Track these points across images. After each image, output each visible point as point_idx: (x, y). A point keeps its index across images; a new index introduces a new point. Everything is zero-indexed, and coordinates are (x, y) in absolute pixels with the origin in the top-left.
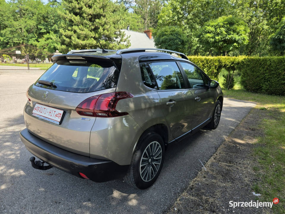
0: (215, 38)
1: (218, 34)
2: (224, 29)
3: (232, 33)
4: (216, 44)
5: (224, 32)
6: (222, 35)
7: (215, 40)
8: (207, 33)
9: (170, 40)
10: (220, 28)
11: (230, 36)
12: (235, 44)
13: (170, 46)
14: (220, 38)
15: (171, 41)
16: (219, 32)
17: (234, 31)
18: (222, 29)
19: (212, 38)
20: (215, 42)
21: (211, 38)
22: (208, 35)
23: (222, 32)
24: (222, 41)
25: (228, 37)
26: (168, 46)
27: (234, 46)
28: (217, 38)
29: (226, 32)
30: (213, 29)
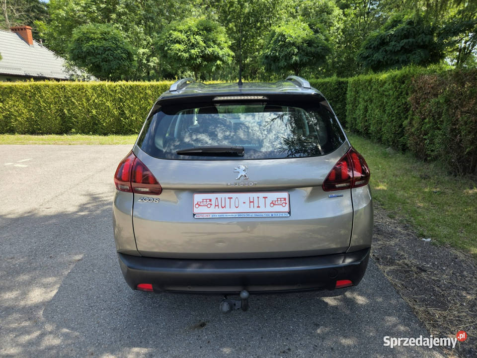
0: (188, 51)
1: (193, 46)
2: (200, 37)
3: (212, 45)
4: (192, 62)
5: (202, 43)
6: (199, 47)
7: (190, 55)
8: (175, 43)
9: (105, 50)
10: (194, 36)
11: (211, 50)
12: (219, 62)
13: (106, 62)
14: (198, 53)
15: (107, 53)
16: (193, 42)
17: (214, 42)
18: (197, 37)
19: (185, 52)
20: (191, 58)
21: (182, 51)
22: (177, 46)
23: (198, 43)
24: (201, 57)
25: (209, 51)
26: (102, 62)
27: (217, 65)
28: (193, 51)
29: (205, 43)
30: (183, 36)
